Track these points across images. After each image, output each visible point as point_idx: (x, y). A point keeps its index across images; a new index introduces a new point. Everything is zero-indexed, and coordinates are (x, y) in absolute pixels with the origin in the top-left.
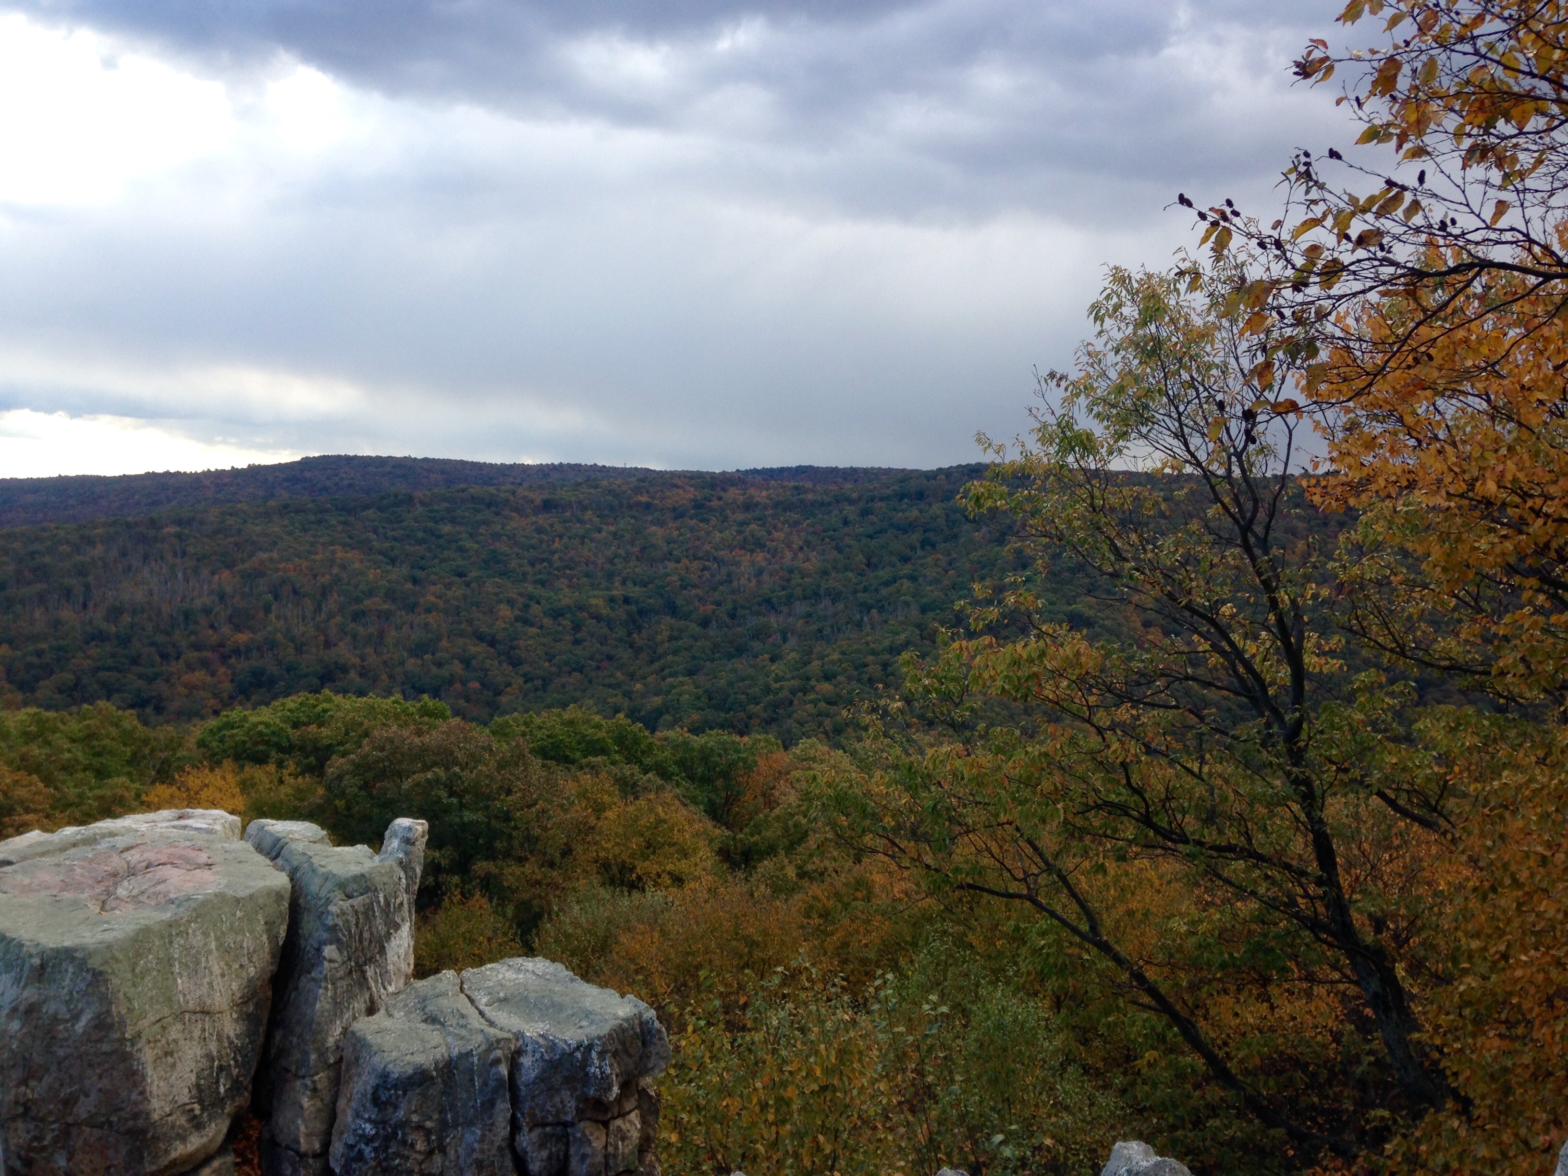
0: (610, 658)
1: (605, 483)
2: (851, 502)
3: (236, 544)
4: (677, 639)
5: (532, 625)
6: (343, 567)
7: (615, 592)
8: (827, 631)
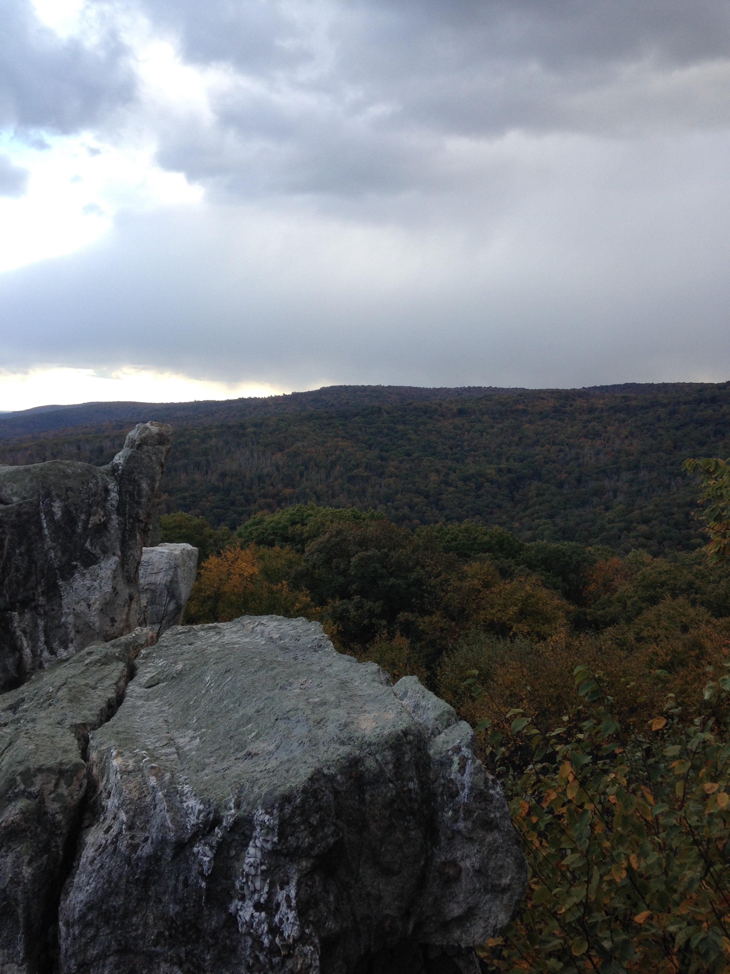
0: (499, 506)
1: (497, 397)
2: (664, 406)
3: (285, 438)
4: (542, 495)
5: (451, 485)
6: (342, 450)
7: (502, 466)
8: (645, 491)
